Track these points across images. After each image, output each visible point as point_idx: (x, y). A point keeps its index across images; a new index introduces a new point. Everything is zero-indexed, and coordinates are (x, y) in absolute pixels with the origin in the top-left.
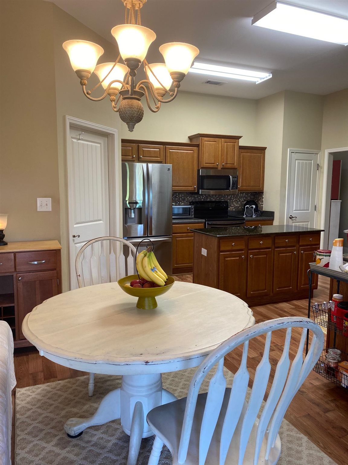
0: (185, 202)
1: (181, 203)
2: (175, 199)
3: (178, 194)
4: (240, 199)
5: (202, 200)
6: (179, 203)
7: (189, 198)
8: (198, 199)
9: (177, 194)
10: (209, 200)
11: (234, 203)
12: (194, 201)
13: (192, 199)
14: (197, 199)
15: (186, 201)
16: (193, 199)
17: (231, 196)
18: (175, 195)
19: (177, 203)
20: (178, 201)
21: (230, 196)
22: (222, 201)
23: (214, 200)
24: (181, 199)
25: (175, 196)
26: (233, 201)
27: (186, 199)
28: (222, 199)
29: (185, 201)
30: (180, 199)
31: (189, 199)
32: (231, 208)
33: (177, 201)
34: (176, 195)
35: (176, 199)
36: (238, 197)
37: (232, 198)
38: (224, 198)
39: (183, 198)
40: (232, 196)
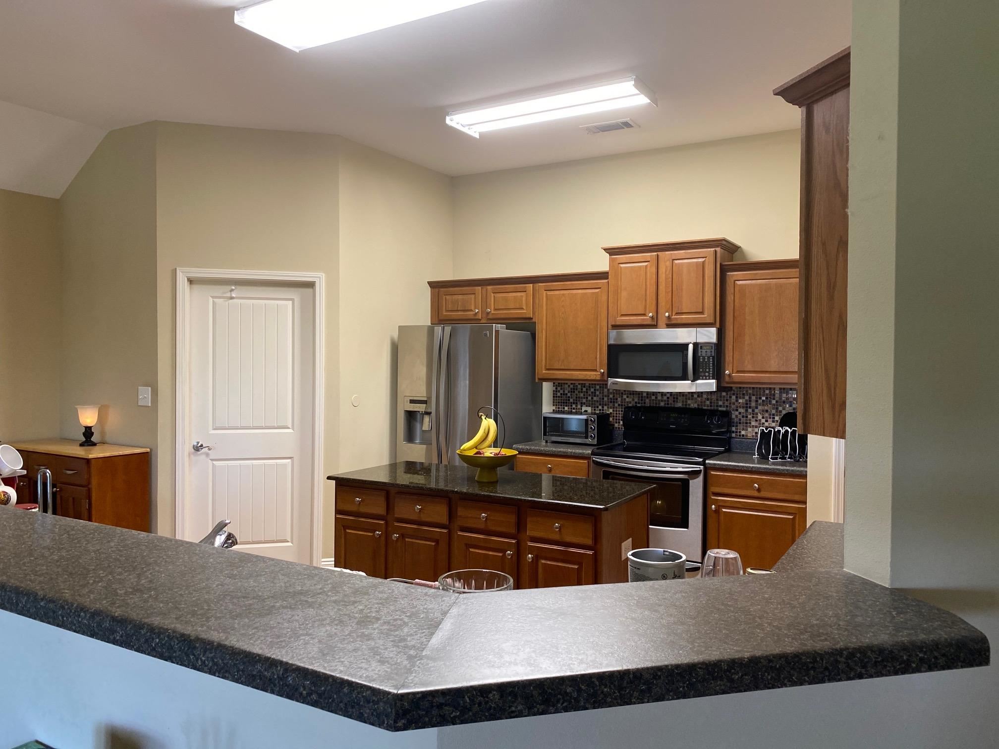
0: (616, 408)
1: (605, 408)
2: (592, 398)
3: (600, 387)
4: (780, 408)
5: (662, 404)
6: (603, 407)
7: (627, 397)
8: (650, 400)
9: (598, 387)
10: (679, 405)
11: (760, 417)
12: (638, 405)
13: (633, 400)
14: (647, 401)
15: (619, 405)
16: (636, 400)
17: (750, 398)
18: (592, 390)
19: (598, 407)
20: (600, 405)
21: (747, 398)
22: (720, 411)
23: (696, 406)
24: (606, 399)
25: (592, 392)
26: (756, 411)
27: (619, 399)
28: (720, 403)
29: (616, 405)
30: (603, 399)
31: (627, 400)
32: (750, 430)
33: (597, 404)
34: (595, 390)
35: (595, 398)
36: (774, 402)
37: (753, 404)
38: (727, 403)
39: (611, 396)
40: (754, 398)
